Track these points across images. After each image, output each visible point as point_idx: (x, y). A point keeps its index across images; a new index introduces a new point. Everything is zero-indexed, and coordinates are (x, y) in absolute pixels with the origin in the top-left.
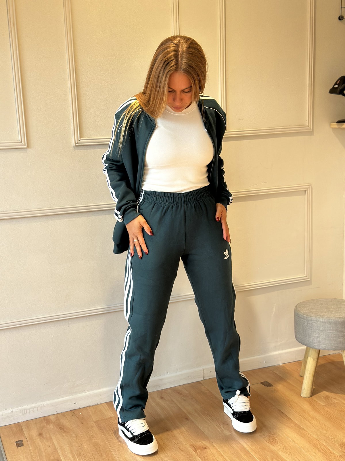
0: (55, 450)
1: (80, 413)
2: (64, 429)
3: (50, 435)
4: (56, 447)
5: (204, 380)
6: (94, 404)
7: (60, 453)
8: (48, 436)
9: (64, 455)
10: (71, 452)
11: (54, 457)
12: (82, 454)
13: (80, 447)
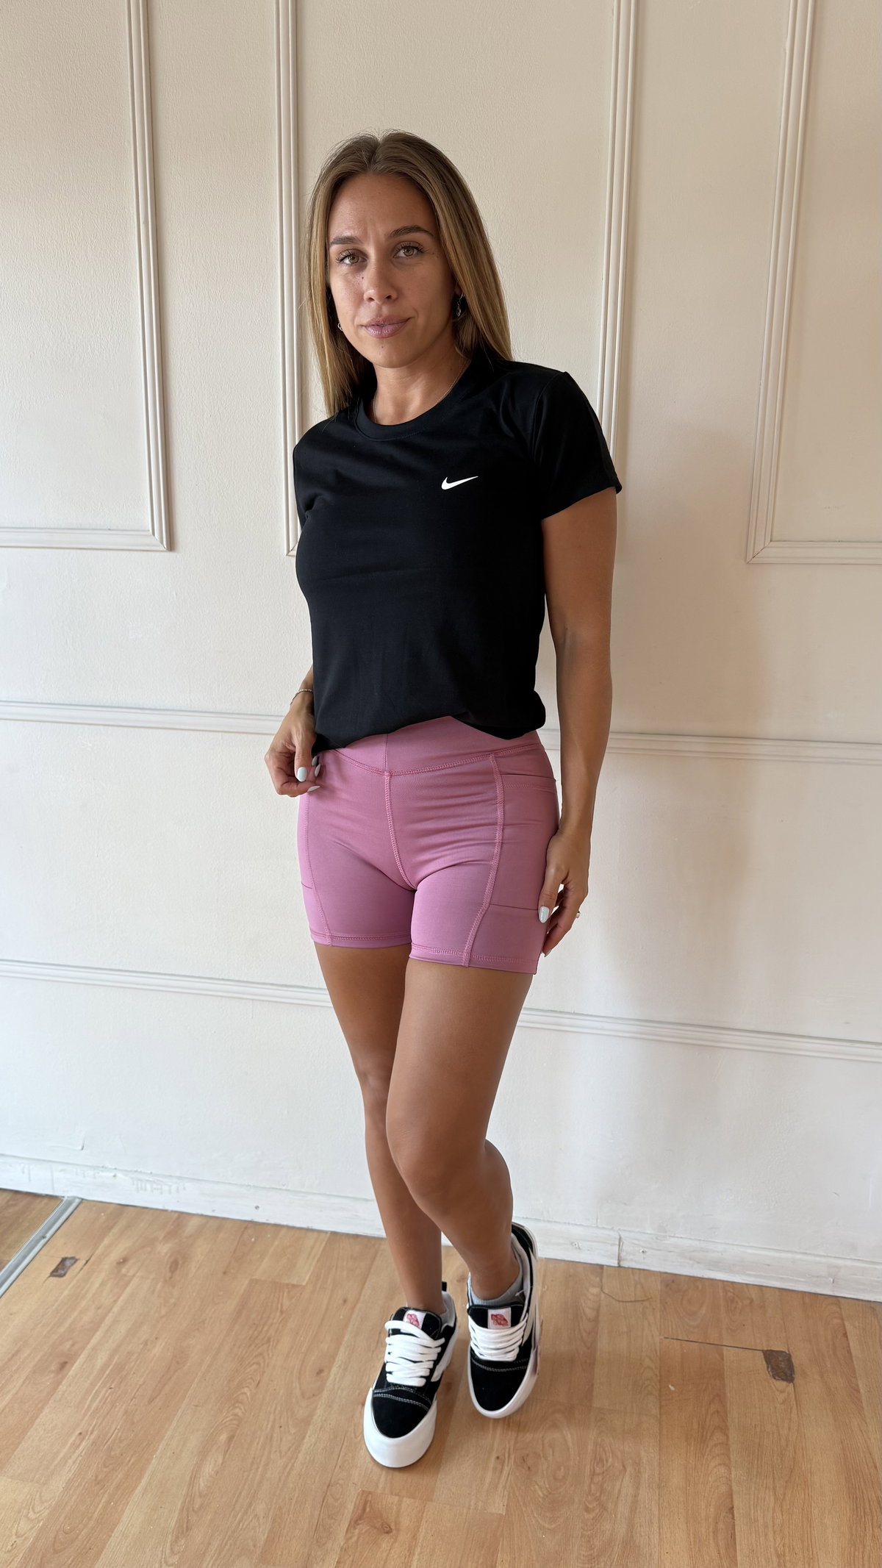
0: (96, 1325)
1: (253, 1240)
2: (176, 1269)
3: (137, 1272)
4: (111, 1314)
5: (619, 1266)
6: (304, 1226)
7: (94, 1341)
8: (131, 1273)
9: (95, 1349)
10: (116, 1351)
11: (73, 1345)
12: (124, 1373)
13: (146, 1344)
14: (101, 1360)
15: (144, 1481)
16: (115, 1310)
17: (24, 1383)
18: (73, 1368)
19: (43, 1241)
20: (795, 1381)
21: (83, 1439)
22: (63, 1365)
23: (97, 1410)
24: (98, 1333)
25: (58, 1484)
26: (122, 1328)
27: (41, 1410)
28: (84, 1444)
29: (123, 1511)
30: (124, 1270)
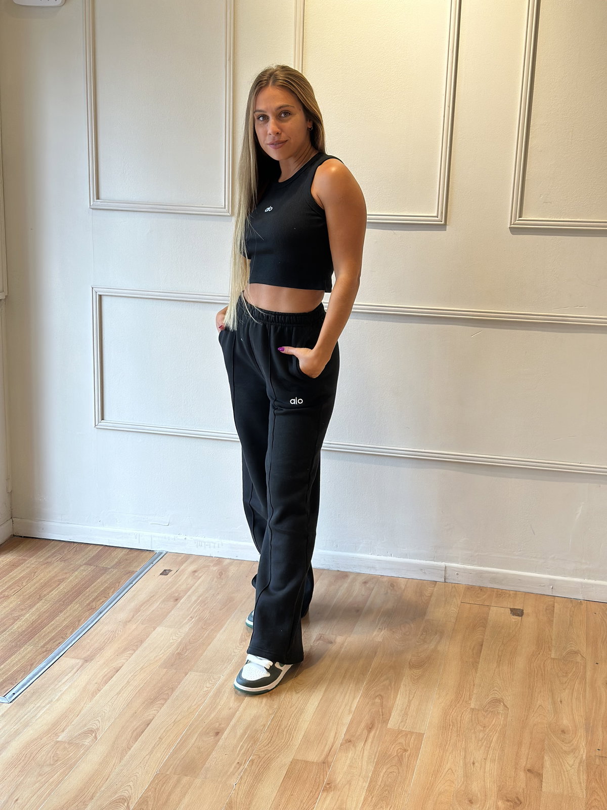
0: (188, 590)
2: (222, 575)
3: (203, 575)
4: (193, 587)
5: (445, 582)
7: (189, 593)
8: (200, 575)
9: (189, 596)
10: (200, 596)
11: (179, 594)
12: (206, 602)
13: (214, 595)
14: (194, 598)
15: (223, 629)
16: (196, 585)
17: (160, 604)
18: (181, 601)
19: (152, 565)
20: (523, 617)
21: (192, 619)
22: (177, 600)
23: (196, 612)
24: (190, 592)
25: (186, 629)
26: (201, 590)
27: (171, 611)
28: (193, 619)
29: (216, 636)
30: (196, 574)
